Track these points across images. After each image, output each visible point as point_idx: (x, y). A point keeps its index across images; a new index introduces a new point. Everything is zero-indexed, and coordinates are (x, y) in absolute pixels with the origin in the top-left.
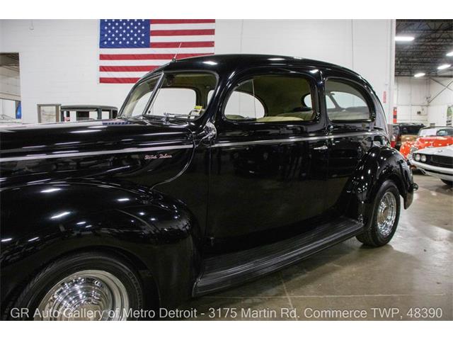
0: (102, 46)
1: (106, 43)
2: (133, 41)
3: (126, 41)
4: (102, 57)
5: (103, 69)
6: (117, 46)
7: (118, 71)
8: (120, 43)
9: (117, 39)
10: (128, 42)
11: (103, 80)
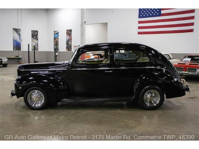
0: (140, 17)
1: (141, 16)
2: (153, 13)
3: (150, 14)
4: (140, 22)
5: (140, 28)
6: (146, 17)
7: (146, 28)
8: (147, 15)
9: (146, 13)
10: (151, 15)
11: (139, 33)
